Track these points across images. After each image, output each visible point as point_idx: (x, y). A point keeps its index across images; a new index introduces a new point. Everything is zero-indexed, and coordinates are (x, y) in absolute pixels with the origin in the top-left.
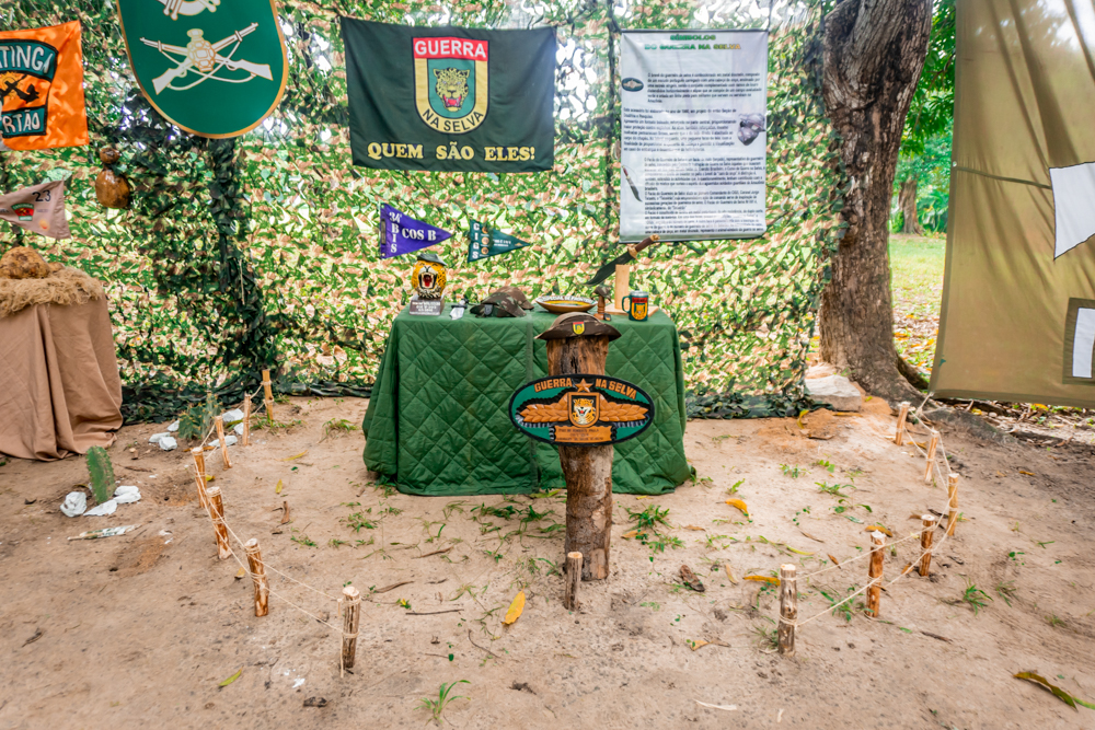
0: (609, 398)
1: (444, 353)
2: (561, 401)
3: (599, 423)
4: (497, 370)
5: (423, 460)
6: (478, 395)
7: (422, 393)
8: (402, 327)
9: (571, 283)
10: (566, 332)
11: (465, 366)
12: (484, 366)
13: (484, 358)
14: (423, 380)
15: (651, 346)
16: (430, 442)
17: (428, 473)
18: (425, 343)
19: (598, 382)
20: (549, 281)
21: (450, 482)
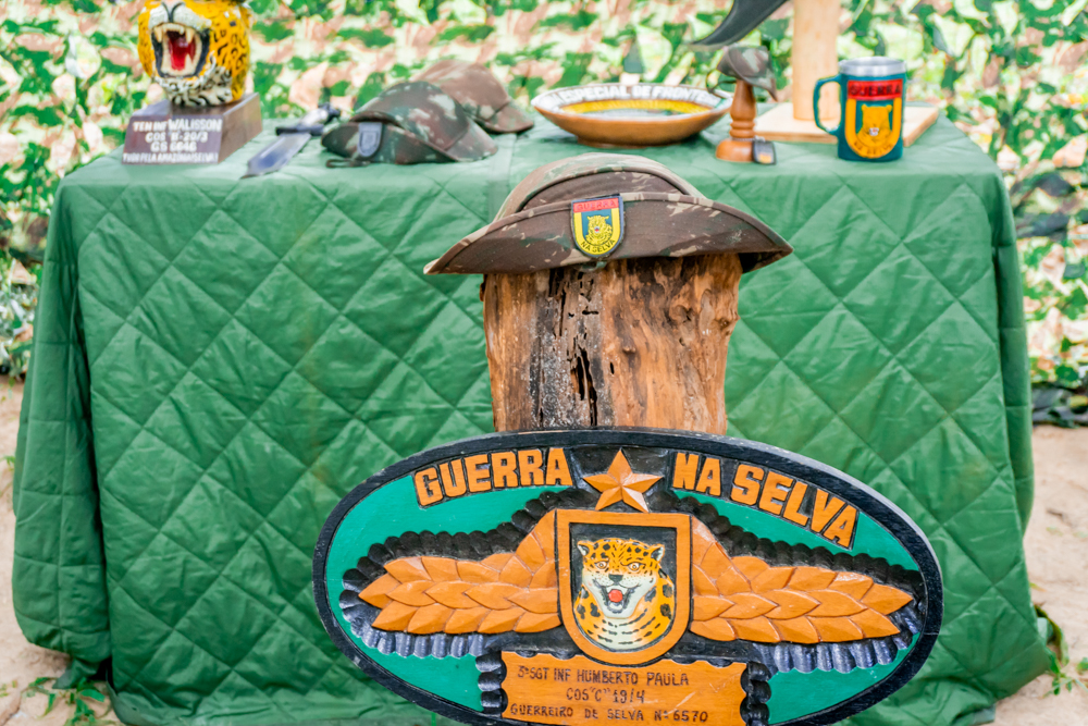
0: (736, 539)
1: (227, 290)
2: (527, 543)
3: (691, 647)
4: (397, 341)
5: (183, 623)
6: (343, 422)
7: (164, 415)
8: (83, 209)
9: (676, 43)
10: (541, 245)
11: (292, 331)
12: (352, 331)
13: (355, 303)
14: (164, 376)
15: (918, 248)
16: (201, 569)
17: (201, 660)
18: (160, 259)
19: (685, 465)
20: (612, 42)
21: (271, 685)
